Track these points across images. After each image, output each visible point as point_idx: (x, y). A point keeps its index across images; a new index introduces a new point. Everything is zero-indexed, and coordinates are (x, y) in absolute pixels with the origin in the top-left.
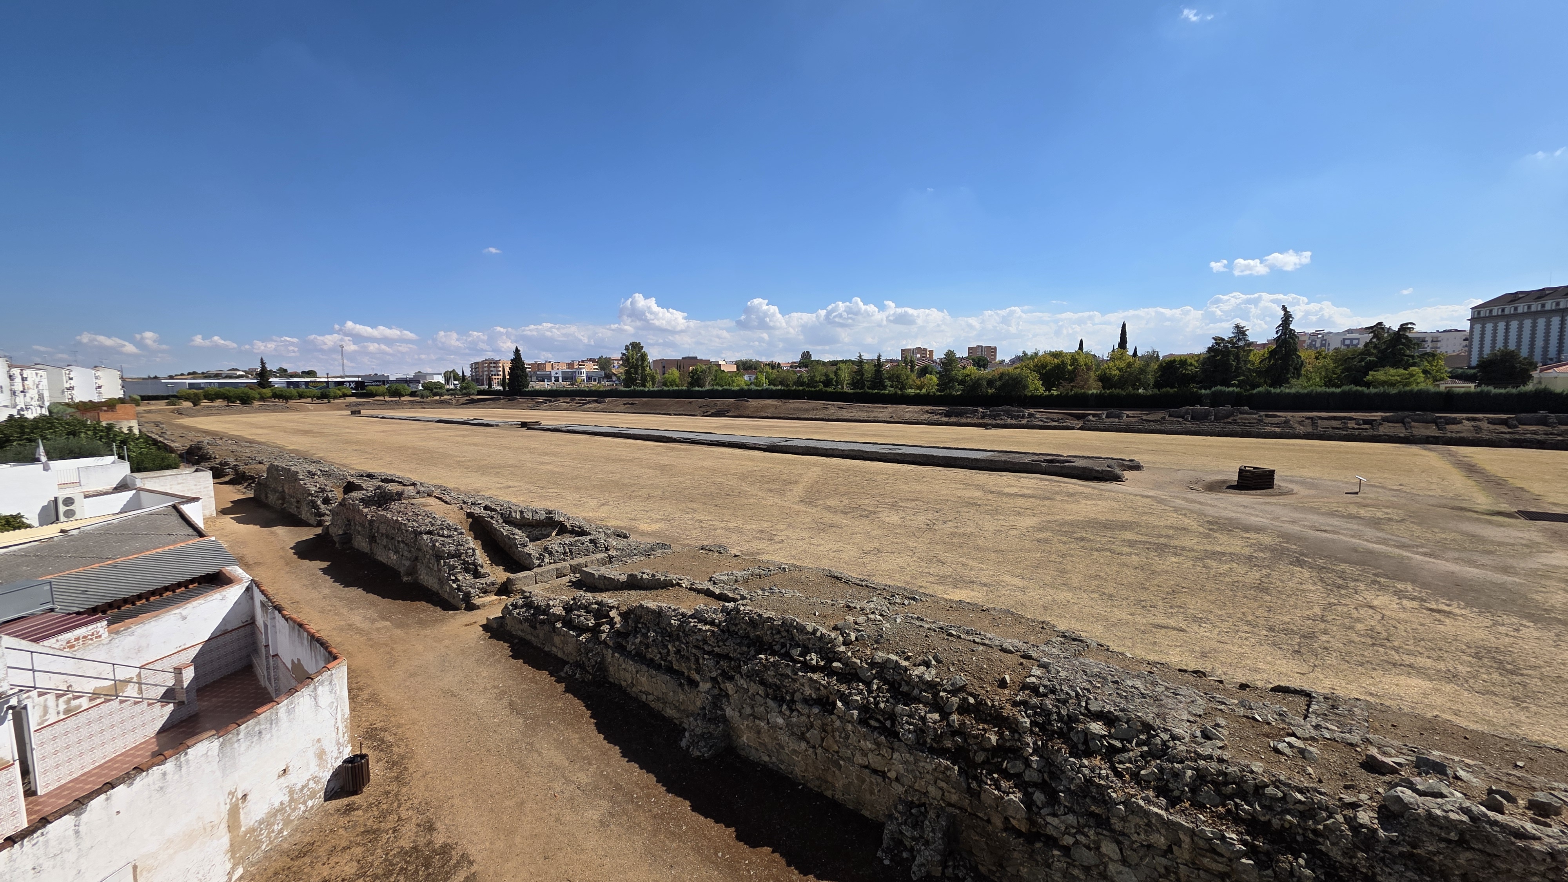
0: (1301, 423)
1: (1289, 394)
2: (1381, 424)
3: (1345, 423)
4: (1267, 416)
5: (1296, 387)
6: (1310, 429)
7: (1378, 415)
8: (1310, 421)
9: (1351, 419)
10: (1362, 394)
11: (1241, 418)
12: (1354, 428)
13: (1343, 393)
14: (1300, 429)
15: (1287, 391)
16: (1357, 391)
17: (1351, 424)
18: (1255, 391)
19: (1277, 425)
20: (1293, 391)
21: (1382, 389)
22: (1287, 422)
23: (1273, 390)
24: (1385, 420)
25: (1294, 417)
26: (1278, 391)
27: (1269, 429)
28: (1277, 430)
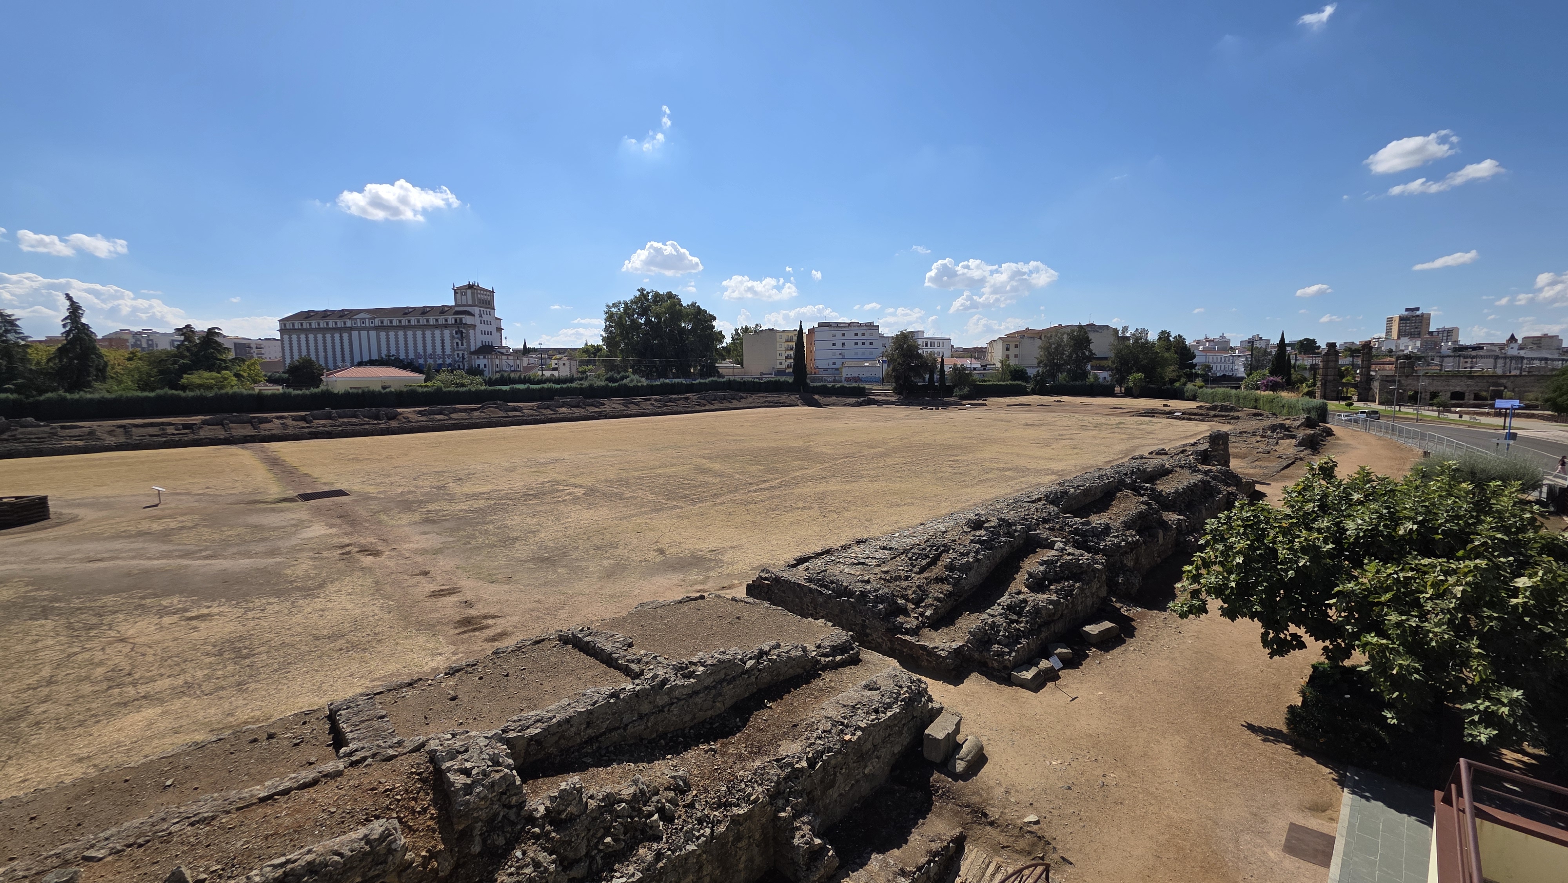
0: (111, 433)
1: (91, 400)
2: (201, 428)
3: (163, 429)
4: (63, 427)
5: (99, 391)
6: (122, 439)
7: (198, 419)
8: (122, 430)
9: (170, 424)
10: (179, 398)
11: (22, 433)
12: (173, 434)
13: (159, 397)
14: (111, 440)
15: (89, 396)
16: (173, 394)
17: (170, 430)
18: (42, 398)
19: (79, 437)
20: (96, 396)
21: (198, 392)
22: (92, 433)
23: (68, 396)
24: (205, 423)
25: (101, 426)
26: (76, 396)
27: (66, 443)
28: (79, 443)
